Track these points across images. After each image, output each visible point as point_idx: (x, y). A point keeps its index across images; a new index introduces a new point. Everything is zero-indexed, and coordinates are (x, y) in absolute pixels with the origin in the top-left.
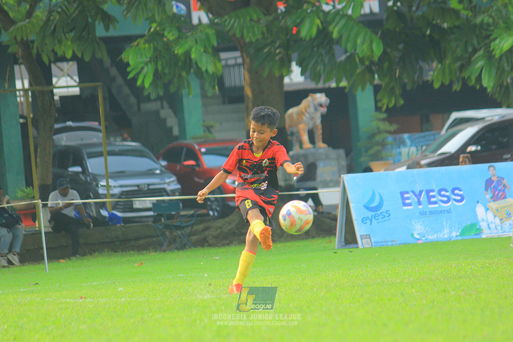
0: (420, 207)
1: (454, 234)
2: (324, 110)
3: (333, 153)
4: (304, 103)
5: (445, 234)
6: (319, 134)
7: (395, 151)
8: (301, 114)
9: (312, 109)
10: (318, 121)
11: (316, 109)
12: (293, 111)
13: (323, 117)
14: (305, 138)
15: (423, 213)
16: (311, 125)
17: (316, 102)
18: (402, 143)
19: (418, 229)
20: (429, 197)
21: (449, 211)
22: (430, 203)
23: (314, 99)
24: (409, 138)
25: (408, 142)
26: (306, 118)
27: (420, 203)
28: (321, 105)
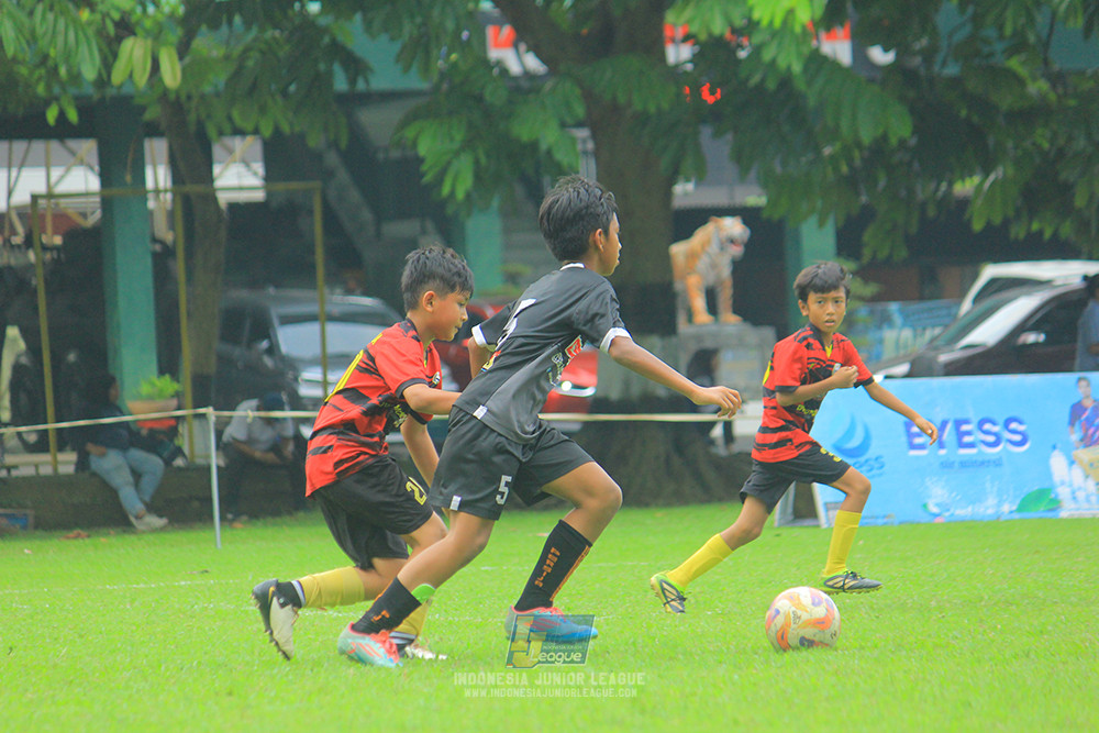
0: (943, 452)
1: (1006, 508)
2: (737, 251)
3: (753, 335)
4: (700, 236)
5: (988, 508)
6: (725, 297)
7: (872, 336)
8: (692, 256)
9: (714, 248)
10: (726, 272)
11: (722, 249)
12: (678, 250)
13: (737, 265)
14: (699, 303)
15: (946, 465)
16: (711, 280)
17: (724, 234)
18: (886, 320)
19: (937, 494)
20: (961, 435)
21: (997, 463)
22: (963, 445)
23: (719, 229)
24: (901, 312)
25: (898, 319)
26: (702, 264)
27: (941, 445)
28: (732, 241)
